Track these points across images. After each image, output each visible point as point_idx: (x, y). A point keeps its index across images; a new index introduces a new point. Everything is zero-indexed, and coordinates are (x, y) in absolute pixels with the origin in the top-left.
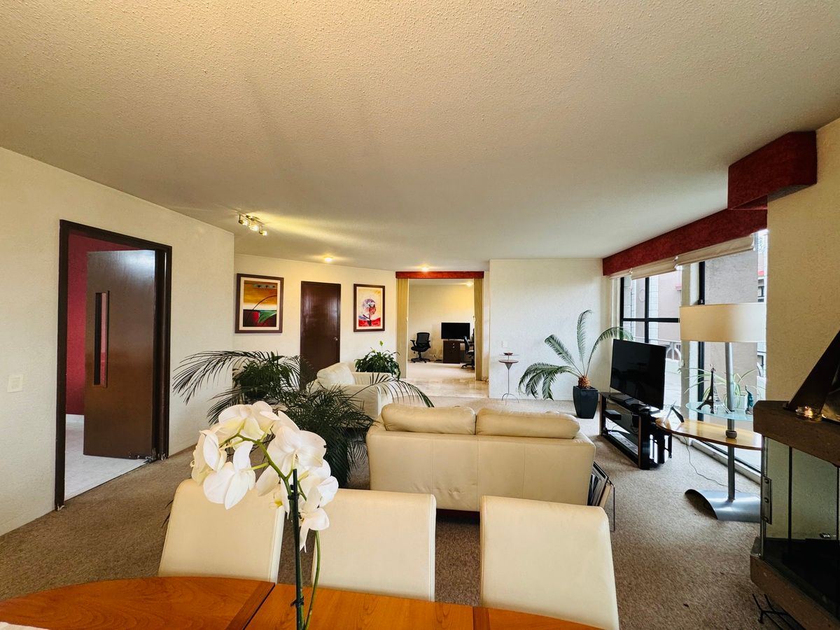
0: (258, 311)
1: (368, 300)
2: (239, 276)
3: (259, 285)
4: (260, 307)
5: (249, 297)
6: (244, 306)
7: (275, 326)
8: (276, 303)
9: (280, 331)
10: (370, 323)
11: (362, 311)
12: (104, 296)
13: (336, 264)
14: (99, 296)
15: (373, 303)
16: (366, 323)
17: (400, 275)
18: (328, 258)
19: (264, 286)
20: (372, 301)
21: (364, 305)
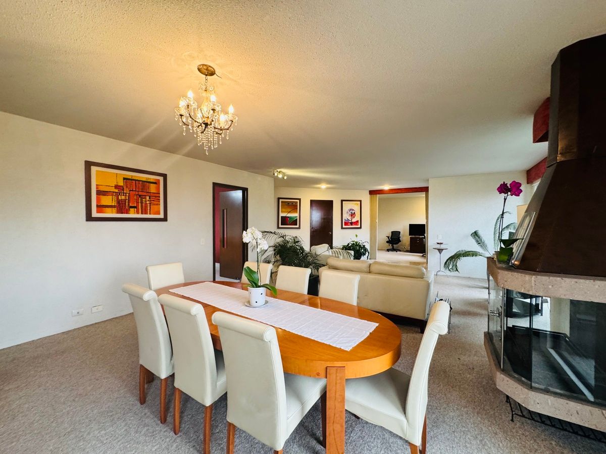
0: (288, 217)
1: (351, 210)
2: (279, 199)
3: (288, 203)
4: (289, 215)
5: (284, 210)
6: (282, 215)
7: (297, 225)
8: (297, 212)
9: (299, 228)
10: (352, 223)
11: (346, 216)
12: (225, 211)
13: (328, 188)
14: (223, 210)
15: (353, 211)
16: (349, 224)
17: (372, 193)
18: (323, 186)
19: (290, 204)
20: (353, 210)
21: (347, 212)
